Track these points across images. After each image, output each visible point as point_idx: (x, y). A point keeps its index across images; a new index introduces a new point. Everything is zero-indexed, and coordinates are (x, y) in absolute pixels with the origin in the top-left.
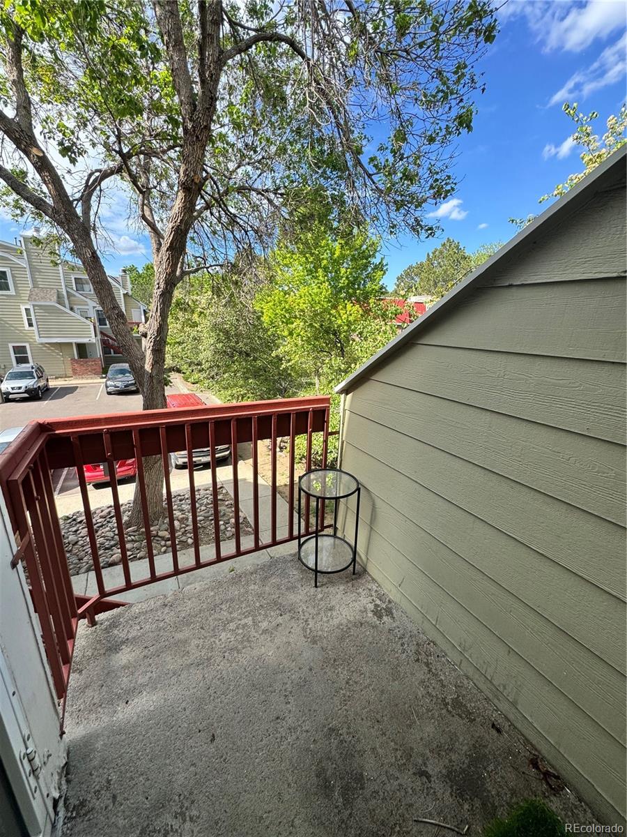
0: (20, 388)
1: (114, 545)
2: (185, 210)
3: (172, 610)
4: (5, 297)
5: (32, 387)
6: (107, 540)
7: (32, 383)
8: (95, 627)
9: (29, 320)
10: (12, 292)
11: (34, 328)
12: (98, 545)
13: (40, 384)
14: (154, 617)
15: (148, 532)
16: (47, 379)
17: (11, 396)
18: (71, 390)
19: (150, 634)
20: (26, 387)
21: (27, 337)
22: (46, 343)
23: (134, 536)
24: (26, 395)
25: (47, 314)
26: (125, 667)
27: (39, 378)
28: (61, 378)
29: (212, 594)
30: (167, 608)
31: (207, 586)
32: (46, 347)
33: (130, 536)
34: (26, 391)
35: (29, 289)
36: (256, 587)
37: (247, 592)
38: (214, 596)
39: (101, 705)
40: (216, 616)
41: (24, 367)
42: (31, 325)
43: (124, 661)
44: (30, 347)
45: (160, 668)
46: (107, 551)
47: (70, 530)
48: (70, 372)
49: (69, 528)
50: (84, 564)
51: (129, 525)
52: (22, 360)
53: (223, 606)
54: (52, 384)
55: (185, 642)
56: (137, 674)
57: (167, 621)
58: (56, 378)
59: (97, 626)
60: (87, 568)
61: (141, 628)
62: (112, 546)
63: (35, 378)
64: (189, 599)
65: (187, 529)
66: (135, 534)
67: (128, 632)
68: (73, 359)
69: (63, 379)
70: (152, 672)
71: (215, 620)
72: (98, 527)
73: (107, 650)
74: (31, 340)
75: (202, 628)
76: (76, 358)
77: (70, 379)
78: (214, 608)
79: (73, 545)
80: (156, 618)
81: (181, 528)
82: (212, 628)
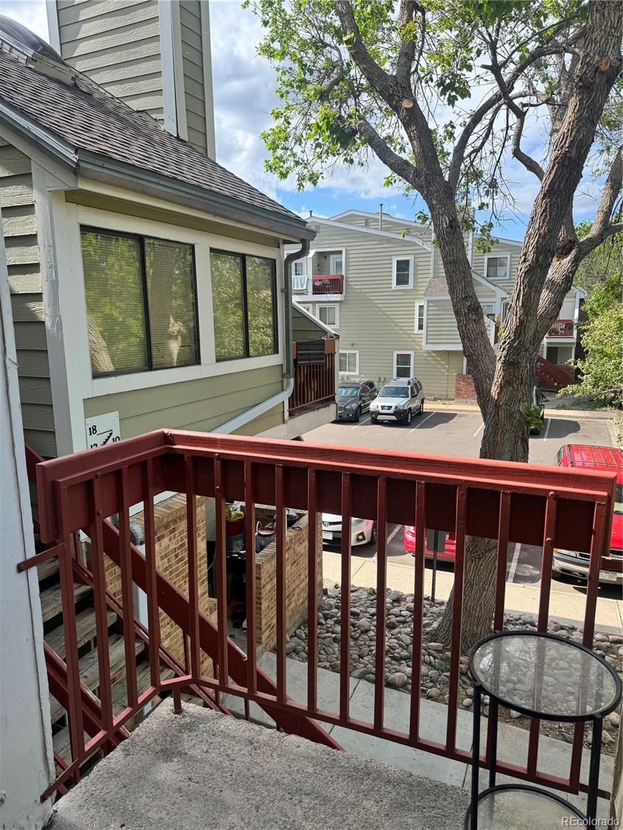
0: (390, 408)
1: (405, 659)
2: (581, 124)
3: (251, 755)
4: (401, 293)
5: (402, 409)
6: (400, 646)
7: (403, 404)
8: (176, 716)
9: (421, 320)
10: (410, 286)
11: (423, 332)
12: (387, 648)
13: (413, 406)
14: (229, 748)
15: (455, 661)
16: (423, 400)
17: (379, 417)
18: (445, 418)
19: (207, 768)
20: (396, 407)
21: (413, 344)
22: (434, 352)
23: (435, 658)
24: (394, 418)
25: (441, 313)
26: (156, 784)
27: (413, 397)
28: (441, 399)
29: (310, 770)
30: (249, 748)
31: (314, 754)
32: (432, 356)
33: (429, 655)
34: (395, 412)
35: (428, 280)
36: (374, 809)
37: (354, 805)
38: (310, 775)
39: (106, 806)
40: (287, 806)
41: (402, 382)
42: (421, 327)
43: (160, 777)
44: (415, 356)
45: (177, 817)
46: (393, 662)
47: (368, 610)
48: (452, 393)
49: (368, 607)
50: (362, 665)
51: (434, 637)
52: (403, 372)
53: (306, 800)
54: (427, 407)
55: (225, 808)
56: (157, 802)
57: (235, 763)
58: (435, 399)
59: (179, 716)
60: (362, 673)
61: (207, 752)
62: (402, 658)
63: (408, 397)
64: (279, 756)
65: (518, 686)
66: (435, 654)
67: (194, 746)
68: (460, 375)
69: (442, 402)
70: (168, 814)
71: (281, 810)
72: (398, 622)
73: (162, 751)
74: (417, 347)
75: (257, 808)
76: (464, 373)
77: (452, 402)
78: (295, 792)
79: (362, 632)
80: (229, 752)
81: (508, 681)
82: (266, 818)
